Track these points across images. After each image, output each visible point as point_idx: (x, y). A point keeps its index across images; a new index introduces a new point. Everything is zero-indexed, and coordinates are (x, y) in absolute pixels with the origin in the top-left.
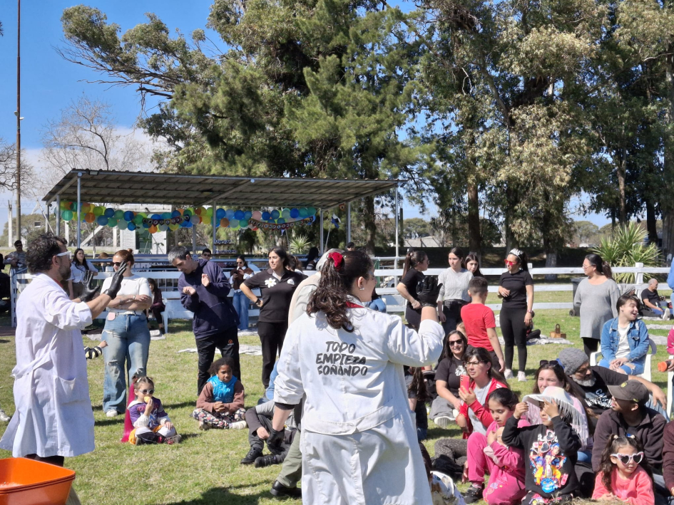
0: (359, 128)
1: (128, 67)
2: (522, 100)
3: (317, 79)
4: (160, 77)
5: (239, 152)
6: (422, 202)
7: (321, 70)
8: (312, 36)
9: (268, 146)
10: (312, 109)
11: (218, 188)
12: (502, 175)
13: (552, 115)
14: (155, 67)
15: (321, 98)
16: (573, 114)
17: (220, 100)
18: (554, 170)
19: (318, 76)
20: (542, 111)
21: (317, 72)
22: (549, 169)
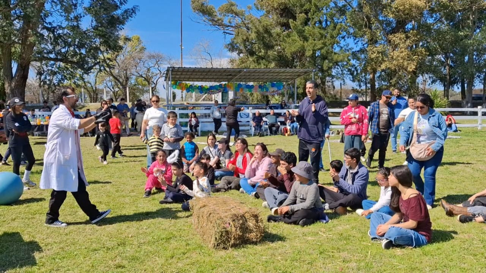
0: (314, 46)
1: (218, 23)
2: (394, 31)
3: (295, 25)
4: (232, 27)
5: (263, 58)
6: (343, 79)
7: (297, 20)
8: (296, 5)
9: (278, 56)
10: (294, 38)
11: (233, 74)
12: (383, 66)
13: (407, 37)
14: (230, 22)
15: (298, 33)
16: (419, 37)
17: (253, 36)
18: (408, 64)
19: (296, 23)
20: (403, 36)
21: (296, 21)
22: (406, 63)
